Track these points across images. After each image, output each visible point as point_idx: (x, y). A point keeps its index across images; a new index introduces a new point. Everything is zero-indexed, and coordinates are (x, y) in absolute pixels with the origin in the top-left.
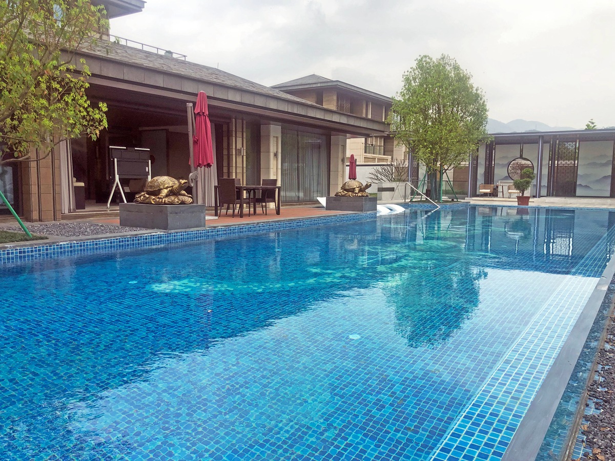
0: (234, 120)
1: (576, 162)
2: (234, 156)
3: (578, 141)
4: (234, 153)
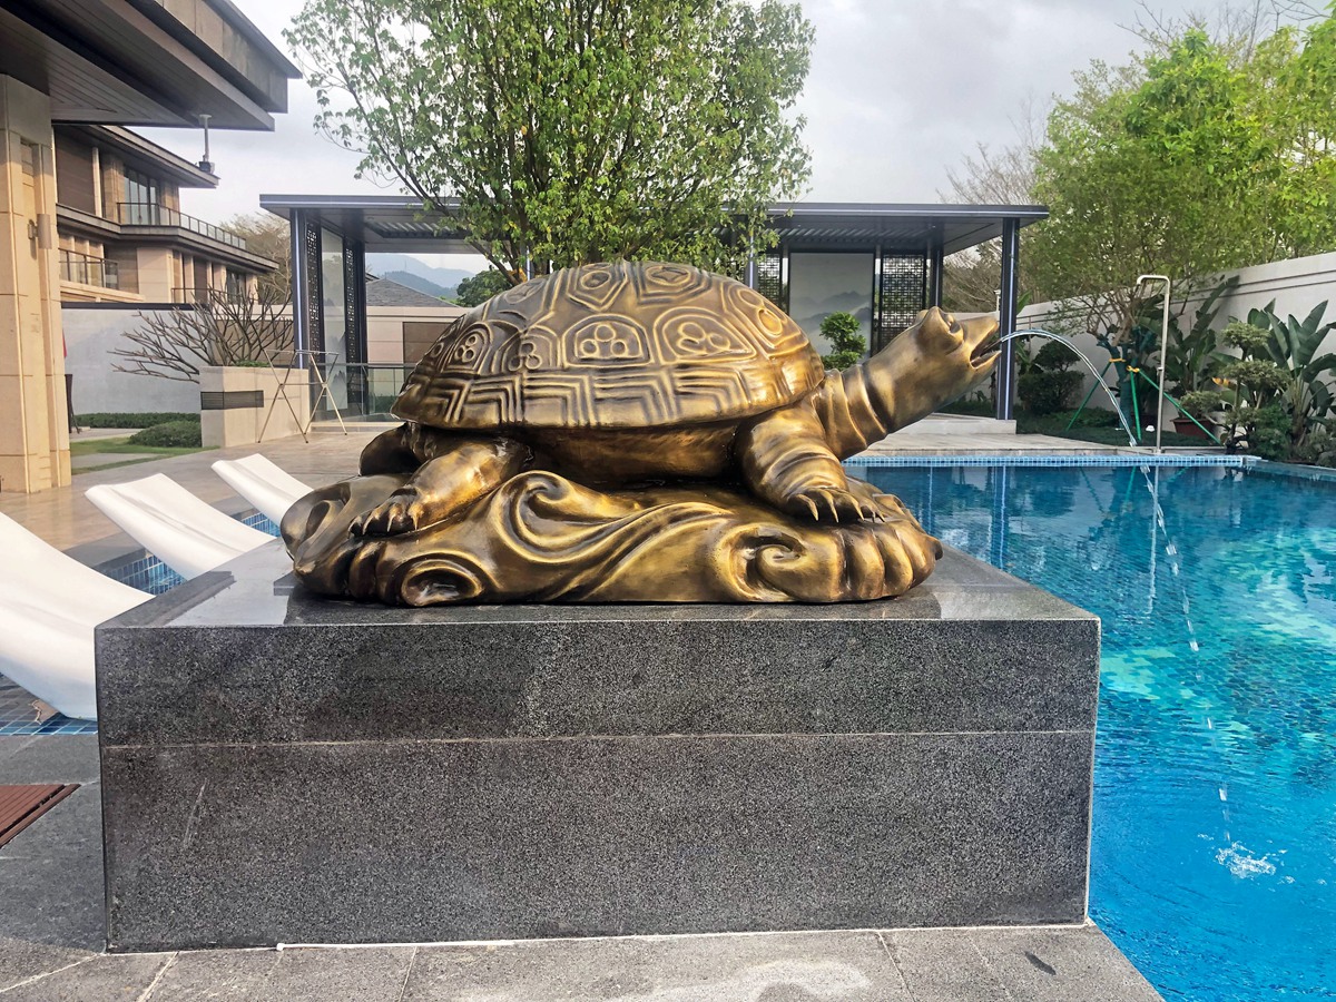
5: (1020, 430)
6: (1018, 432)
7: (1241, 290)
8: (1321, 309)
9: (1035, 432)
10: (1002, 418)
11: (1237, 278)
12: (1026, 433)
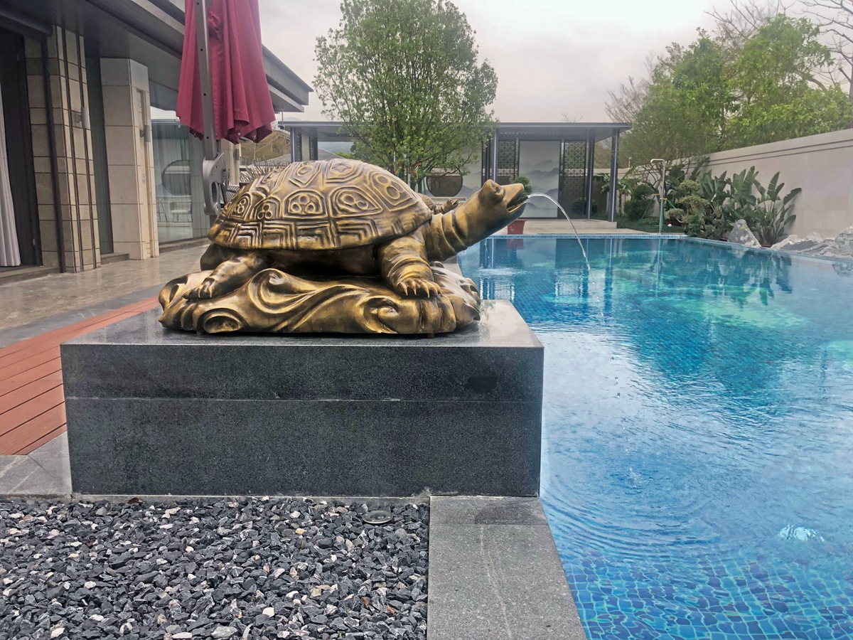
0: (59, 29)
1: (516, 170)
2: (67, 129)
3: (517, 139)
4: (67, 122)
5: (619, 227)
6: (617, 228)
7: (711, 163)
8: (725, 174)
9: (625, 228)
10: (611, 221)
11: (709, 158)
12: (621, 228)
